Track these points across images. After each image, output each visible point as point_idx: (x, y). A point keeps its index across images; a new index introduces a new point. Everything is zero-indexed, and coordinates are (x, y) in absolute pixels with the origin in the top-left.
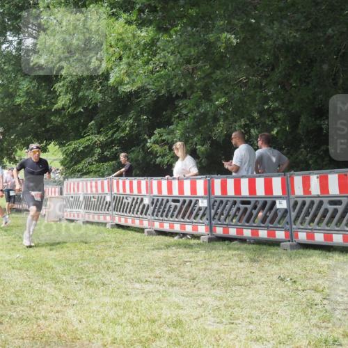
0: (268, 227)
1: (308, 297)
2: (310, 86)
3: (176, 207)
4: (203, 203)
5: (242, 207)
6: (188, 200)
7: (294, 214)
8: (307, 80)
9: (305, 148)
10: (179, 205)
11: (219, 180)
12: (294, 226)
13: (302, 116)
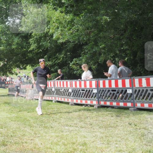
0: (124, 101)
1: (142, 132)
2: (142, 39)
3: (83, 93)
4: (95, 91)
5: (112, 92)
6: (88, 90)
7: (135, 95)
8: (140, 37)
9: (140, 66)
10: (84, 92)
11: (102, 81)
12: (135, 101)
13: (138, 52)
